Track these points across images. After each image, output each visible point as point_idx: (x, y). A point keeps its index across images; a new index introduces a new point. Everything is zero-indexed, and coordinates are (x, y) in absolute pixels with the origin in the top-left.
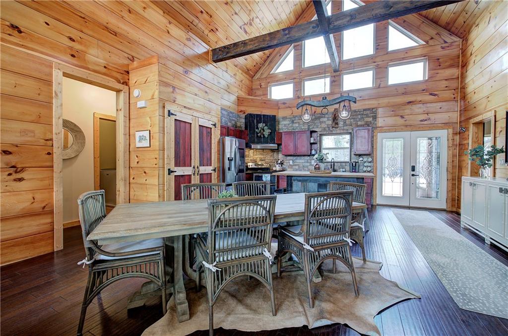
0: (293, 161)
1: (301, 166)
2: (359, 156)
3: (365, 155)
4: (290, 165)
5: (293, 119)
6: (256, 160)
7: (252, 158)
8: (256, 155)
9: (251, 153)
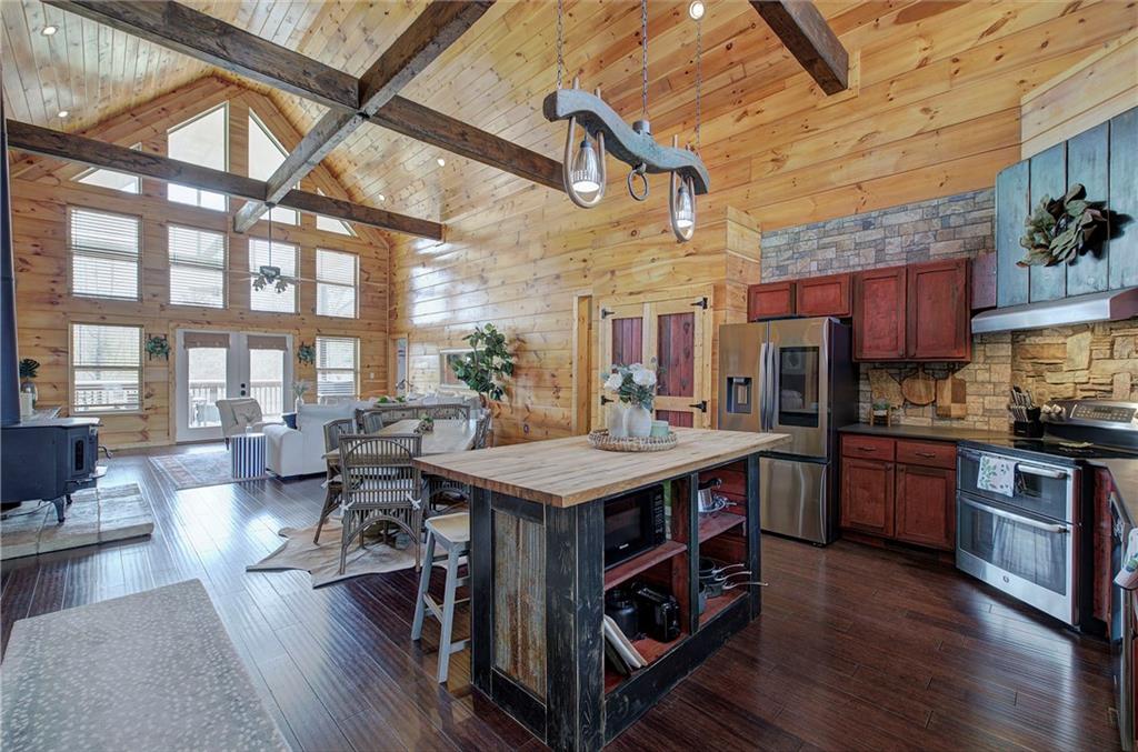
6: (1108, 388)
7: (1082, 377)
8: (1112, 357)
9: (1076, 350)
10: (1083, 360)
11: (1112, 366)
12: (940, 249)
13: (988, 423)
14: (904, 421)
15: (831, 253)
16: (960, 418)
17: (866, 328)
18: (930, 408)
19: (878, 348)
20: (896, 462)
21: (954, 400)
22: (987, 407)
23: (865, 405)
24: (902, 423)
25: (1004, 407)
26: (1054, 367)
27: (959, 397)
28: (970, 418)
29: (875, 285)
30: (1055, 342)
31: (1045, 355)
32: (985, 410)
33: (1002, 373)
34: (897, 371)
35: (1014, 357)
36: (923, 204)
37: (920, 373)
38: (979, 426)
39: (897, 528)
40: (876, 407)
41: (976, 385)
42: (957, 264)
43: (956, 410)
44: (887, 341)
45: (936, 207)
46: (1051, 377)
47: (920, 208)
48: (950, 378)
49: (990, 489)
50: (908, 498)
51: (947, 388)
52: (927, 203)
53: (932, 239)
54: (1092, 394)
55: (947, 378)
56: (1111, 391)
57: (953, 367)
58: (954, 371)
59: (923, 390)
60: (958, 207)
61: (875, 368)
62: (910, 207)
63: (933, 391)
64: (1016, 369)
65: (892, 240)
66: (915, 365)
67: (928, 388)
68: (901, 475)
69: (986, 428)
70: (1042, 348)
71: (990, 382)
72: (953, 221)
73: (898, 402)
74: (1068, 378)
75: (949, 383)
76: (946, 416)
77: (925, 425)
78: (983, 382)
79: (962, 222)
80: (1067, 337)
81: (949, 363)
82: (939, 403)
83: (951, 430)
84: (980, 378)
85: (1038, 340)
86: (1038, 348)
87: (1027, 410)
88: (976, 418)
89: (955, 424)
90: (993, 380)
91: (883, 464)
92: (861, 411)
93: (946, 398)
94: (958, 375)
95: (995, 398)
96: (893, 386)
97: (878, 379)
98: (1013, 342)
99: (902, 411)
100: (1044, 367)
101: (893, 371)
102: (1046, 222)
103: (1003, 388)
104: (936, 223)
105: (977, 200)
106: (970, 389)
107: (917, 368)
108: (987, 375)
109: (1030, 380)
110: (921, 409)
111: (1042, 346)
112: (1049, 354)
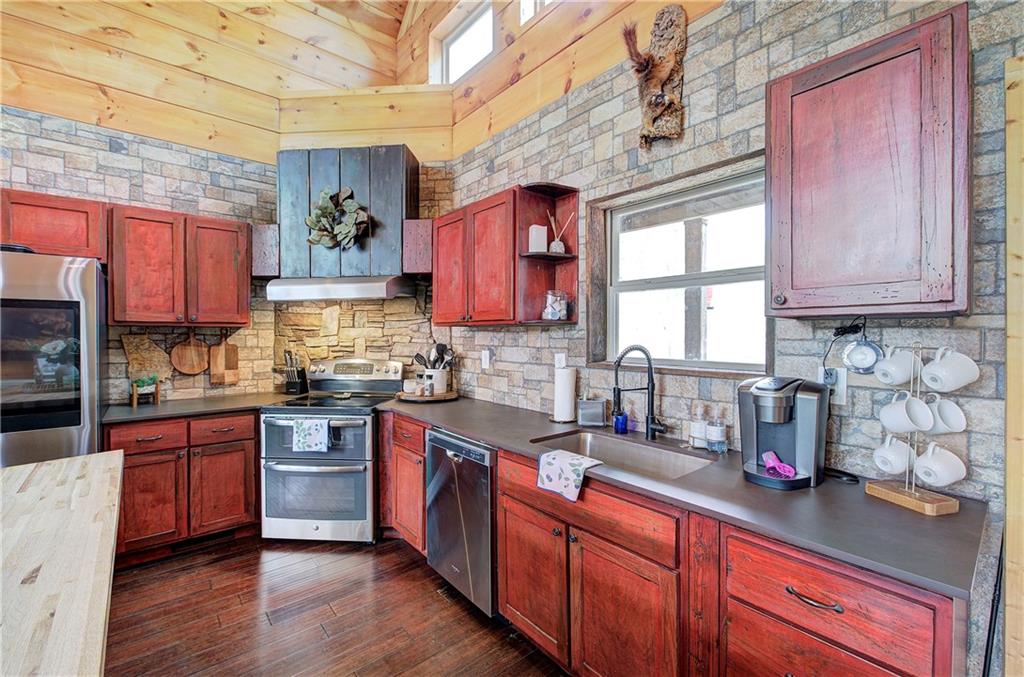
0: (492, 354)
1: (518, 378)
2: (842, 331)
3: (899, 320)
4: (483, 372)
5: (492, 153)
6: (352, 349)
7: (333, 341)
8: (353, 326)
9: (329, 320)
10: (333, 327)
11: (353, 333)
12: (209, 207)
13: (257, 386)
14: (171, 395)
15: (55, 166)
16: (233, 384)
17: (130, 282)
18: (201, 378)
19: (147, 308)
20: (190, 446)
21: (228, 367)
22: (256, 371)
23: (117, 382)
24: (169, 398)
25: (269, 369)
26: (312, 333)
27: (231, 364)
28: (241, 383)
29: (143, 229)
30: (312, 312)
31: (305, 322)
32: (255, 374)
33: (268, 337)
34: (161, 337)
35: (276, 323)
36: (190, 150)
37: (192, 339)
38: (250, 390)
39: (193, 524)
40: (140, 383)
41: (246, 350)
42: (239, 227)
43: (229, 377)
44: (161, 300)
45: (206, 159)
46: (310, 342)
47: (187, 152)
48: (224, 343)
49: (307, 449)
50: (204, 484)
51: (220, 353)
52: (194, 151)
53: (201, 193)
54: (341, 354)
55: (219, 344)
56: (353, 352)
57: (225, 331)
58: (226, 336)
59: (195, 359)
60: (227, 168)
61: (131, 333)
62: (175, 146)
63: (206, 358)
64: (278, 334)
65: (152, 178)
66: (184, 330)
67: (200, 355)
68: (196, 461)
69: (255, 391)
70: (303, 317)
71: (257, 347)
72: (223, 181)
73: (165, 373)
74: (323, 342)
75: (222, 348)
76: (221, 384)
77: (196, 396)
78: (251, 347)
79: (231, 185)
80: (322, 308)
81: (222, 328)
82: (213, 371)
83: (223, 398)
84: (249, 344)
85: (299, 310)
86: (299, 317)
87: (298, 371)
88: (247, 383)
89: (228, 391)
90: (260, 345)
91: (174, 453)
92: (112, 390)
93: (219, 366)
94: (230, 341)
95: (262, 361)
96: (159, 355)
97: (137, 347)
98: (275, 311)
99: (168, 385)
100: (304, 333)
101: (156, 337)
102: (329, 211)
103: (268, 352)
104: (205, 177)
105: (245, 169)
106: (242, 354)
107: (188, 334)
108: (255, 340)
109: (292, 344)
110: (192, 379)
111: (302, 315)
112: (308, 322)
